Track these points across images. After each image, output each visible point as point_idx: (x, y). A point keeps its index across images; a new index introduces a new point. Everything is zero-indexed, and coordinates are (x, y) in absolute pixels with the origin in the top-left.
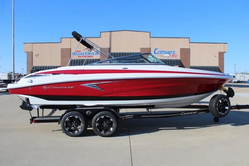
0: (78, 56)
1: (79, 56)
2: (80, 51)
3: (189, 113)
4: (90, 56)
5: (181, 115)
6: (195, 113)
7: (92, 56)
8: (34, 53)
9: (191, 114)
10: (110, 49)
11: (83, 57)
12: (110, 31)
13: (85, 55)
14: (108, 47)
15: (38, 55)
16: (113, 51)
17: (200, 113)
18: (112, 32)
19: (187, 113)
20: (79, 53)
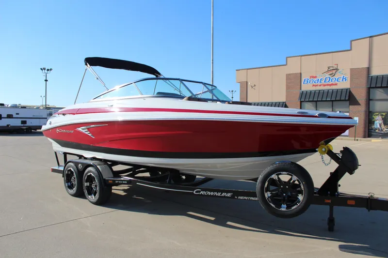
0: (312, 85)
1: (314, 84)
2: (315, 77)
3: (212, 193)
4: (332, 85)
5: (194, 192)
6: (229, 195)
7: (336, 84)
8: (249, 84)
9: (218, 196)
10: (368, 70)
11: (320, 85)
12: (371, 37)
13: (325, 82)
14: (366, 65)
15: (255, 86)
16: (375, 72)
17: (242, 198)
18: (374, 38)
19: (209, 193)
20: (315, 79)
